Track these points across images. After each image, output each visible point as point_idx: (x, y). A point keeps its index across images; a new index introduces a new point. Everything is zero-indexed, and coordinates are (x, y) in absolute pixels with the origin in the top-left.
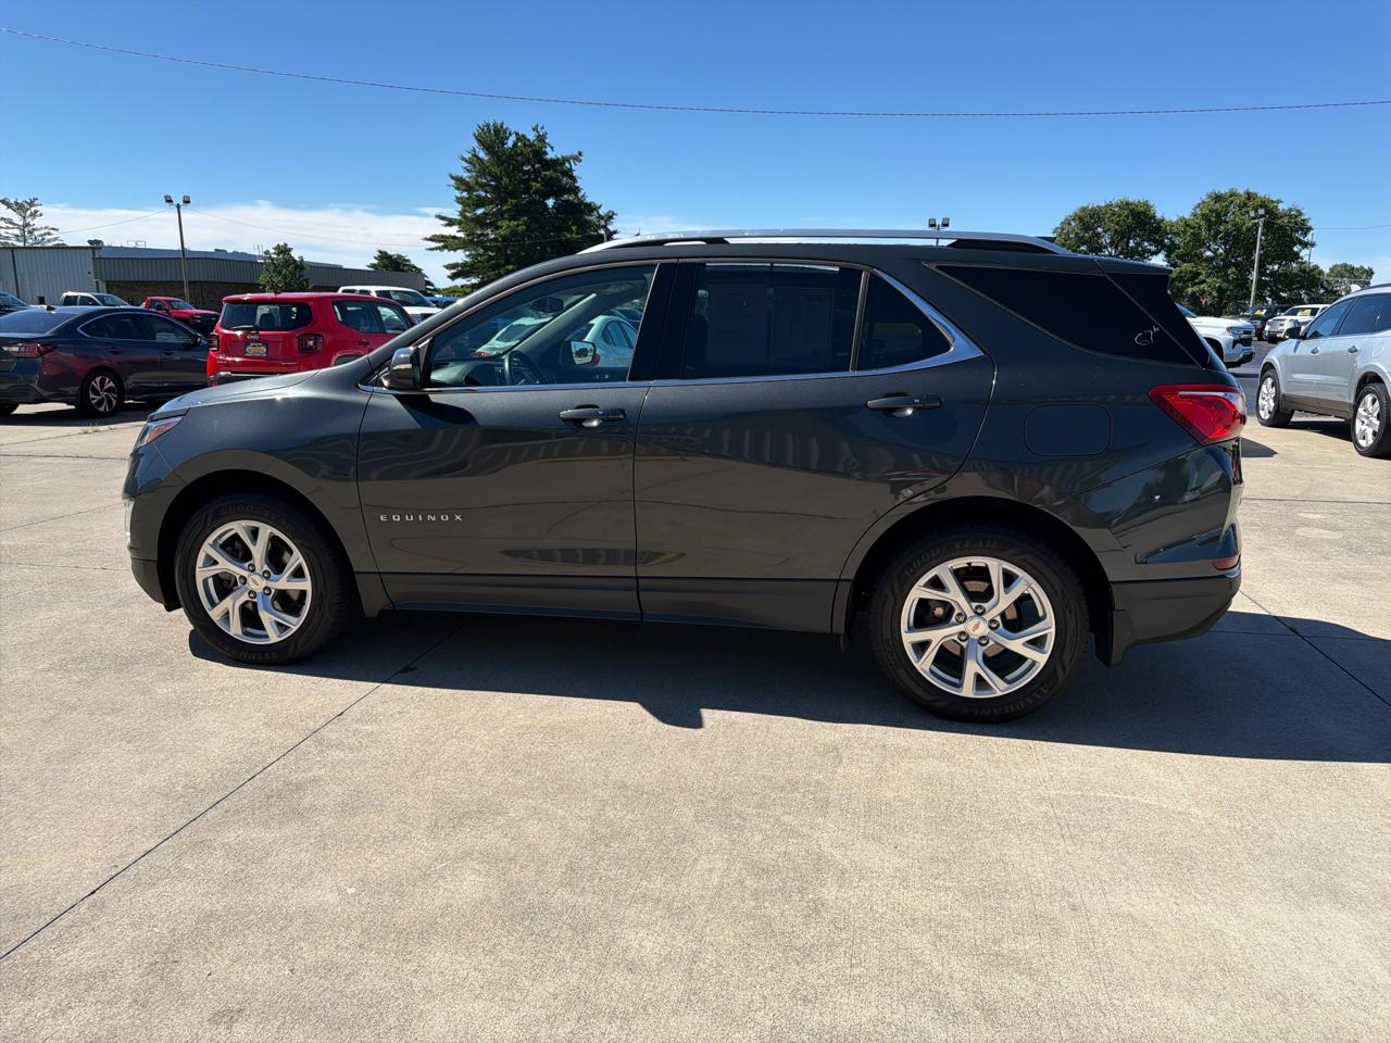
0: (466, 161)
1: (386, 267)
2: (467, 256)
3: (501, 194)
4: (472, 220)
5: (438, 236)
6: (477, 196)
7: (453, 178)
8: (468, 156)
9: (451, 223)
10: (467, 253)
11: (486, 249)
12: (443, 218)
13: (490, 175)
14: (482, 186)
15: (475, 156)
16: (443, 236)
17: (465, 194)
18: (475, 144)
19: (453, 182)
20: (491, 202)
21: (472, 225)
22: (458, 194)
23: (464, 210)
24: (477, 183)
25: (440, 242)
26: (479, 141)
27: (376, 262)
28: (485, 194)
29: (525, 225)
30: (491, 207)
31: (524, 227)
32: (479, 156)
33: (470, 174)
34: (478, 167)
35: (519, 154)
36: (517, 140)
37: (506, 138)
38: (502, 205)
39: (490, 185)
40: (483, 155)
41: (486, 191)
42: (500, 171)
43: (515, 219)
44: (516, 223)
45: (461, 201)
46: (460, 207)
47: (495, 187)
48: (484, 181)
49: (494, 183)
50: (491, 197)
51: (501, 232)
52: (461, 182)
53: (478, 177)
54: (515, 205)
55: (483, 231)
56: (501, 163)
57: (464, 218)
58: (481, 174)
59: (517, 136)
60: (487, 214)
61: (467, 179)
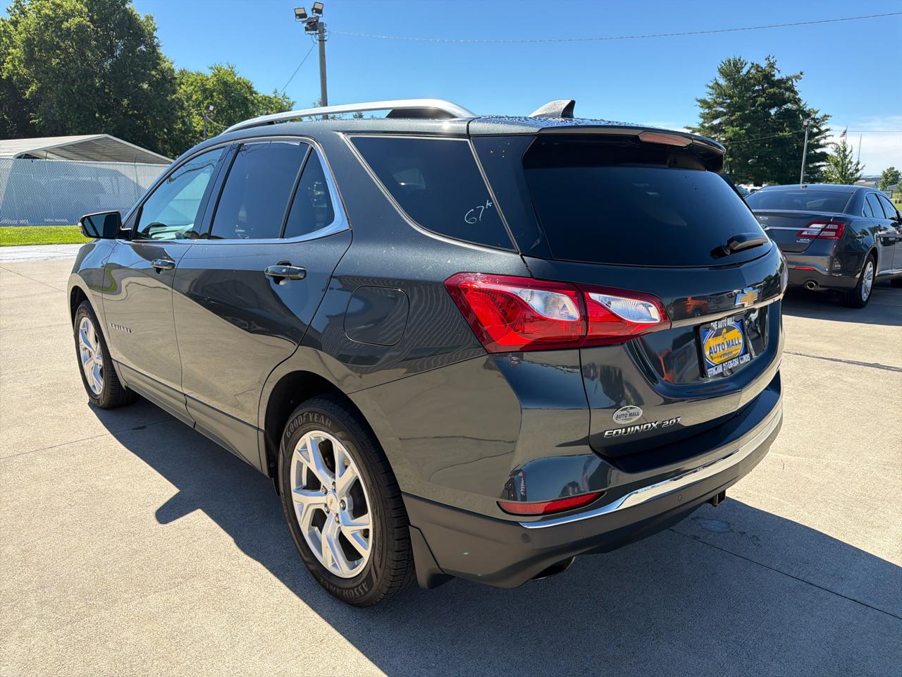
0: (710, 87)
3: (732, 108)
4: (708, 128)
6: (716, 111)
7: (698, 101)
8: (711, 84)
9: (694, 131)
12: (689, 128)
13: (726, 96)
14: (720, 104)
15: (717, 83)
17: (707, 111)
18: (718, 75)
19: (698, 103)
20: (725, 114)
22: (702, 111)
23: (704, 122)
24: (715, 102)
26: (721, 72)
28: (721, 109)
29: (745, 129)
30: (724, 118)
31: (744, 131)
32: (720, 83)
33: (711, 97)
34: (718, 91)
35: (751, 78)
36: (751, 69)
37: (742, 68)
38: (731, 116)
39: (725, 103)
40: (722, 82)
41: (722, 107)
42: (734, 92)
43: (741, 126)
44: (737, 128)
45: (702, 116)
46: (701, 120)
47: (729, 104)
48: (721, 100)
49: (728, 101)
50: (725, 111)
51: (727, 135)
52: (704, 103)
53: (717, 98)
54: (740, 115)
55: (716, 136)
56: (735, 86)
57: (703, 127)
58: (719, 95)
59: (751, 65)
60: (720, 123)
61: (709, 101)
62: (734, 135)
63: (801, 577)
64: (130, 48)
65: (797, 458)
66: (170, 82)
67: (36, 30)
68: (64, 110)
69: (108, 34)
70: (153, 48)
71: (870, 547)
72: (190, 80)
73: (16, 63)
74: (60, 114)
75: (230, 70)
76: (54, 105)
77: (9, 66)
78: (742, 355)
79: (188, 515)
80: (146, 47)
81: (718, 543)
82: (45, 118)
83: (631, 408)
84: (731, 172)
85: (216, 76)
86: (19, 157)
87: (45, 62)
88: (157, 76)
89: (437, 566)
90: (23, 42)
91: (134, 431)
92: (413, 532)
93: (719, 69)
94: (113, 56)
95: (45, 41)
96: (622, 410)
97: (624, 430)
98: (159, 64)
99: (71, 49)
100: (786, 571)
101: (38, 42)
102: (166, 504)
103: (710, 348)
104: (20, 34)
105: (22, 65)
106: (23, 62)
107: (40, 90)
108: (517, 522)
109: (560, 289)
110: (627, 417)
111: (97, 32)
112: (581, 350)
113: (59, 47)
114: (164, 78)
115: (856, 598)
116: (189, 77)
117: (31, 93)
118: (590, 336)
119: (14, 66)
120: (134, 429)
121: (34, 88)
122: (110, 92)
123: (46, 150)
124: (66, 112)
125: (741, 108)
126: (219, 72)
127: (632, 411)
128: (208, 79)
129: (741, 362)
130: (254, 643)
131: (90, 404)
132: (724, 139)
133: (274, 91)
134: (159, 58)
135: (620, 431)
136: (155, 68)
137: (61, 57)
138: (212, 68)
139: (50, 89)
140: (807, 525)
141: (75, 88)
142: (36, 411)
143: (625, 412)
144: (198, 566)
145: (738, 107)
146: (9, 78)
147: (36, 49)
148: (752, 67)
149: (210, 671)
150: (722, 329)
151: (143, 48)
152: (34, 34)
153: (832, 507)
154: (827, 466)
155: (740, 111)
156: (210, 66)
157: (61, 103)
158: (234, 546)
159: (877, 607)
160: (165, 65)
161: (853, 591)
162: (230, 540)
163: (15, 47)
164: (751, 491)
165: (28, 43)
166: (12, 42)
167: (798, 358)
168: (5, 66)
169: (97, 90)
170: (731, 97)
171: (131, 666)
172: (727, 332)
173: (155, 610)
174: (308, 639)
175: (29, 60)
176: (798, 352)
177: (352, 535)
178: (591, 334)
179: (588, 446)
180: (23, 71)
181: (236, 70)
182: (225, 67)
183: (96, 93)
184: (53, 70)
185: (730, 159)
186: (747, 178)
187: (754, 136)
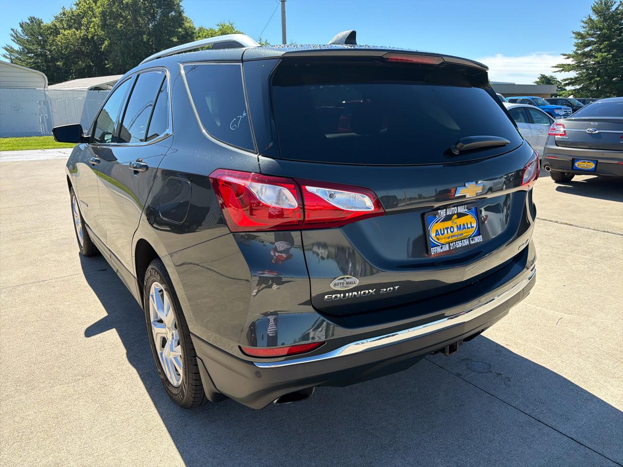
0: (584, 23)
1: (543, 82)
2: (577, 74)
3: (602, 38)
4: (580, 55)
5: (560, 65)
6: (588, 41)
7: (574, 33)
8: (585, 20)
9: (569, 57)
10: (578, 72)
11: (587, 69)
12: (565, 55)
13: (597, 28)
14: (591, 36)
15: (590, 19)
16: (563, 65)
17: (580, 41)
18: (591, 12)
19: (574, 35)
20: (595, 43)
21: (580, 57)
22: (576, 41)
23: (577, 50)
24: (588, 34)
25: (560, 67)
26: (594, 10)
27: (538, 80)
28: (593, 39)
29: (611, 54)
30: (594, 46)
31: (611, 55)
32: (592, 18)
33: (584, 30)
34: (590, 25)
35: (619, 14)
36: (619, 6)
37: (612, 6)
38: (601, 44)
39: (597, 34)
40: (595, 17)
41: (593, 38)
42: (603, 25)
43: (609, 51)
44: (606, 54)
45: (577, 45)
46: (575, 48)
47: (599, 35)
48: (593, 32)
49: (599, 33)
50: (595, 40)
51: (596, 60)
52: (579, 35)
53: (589, 30)
54: (607, 44)
55: (587, 60)
56: (605, 20)
57: (577, 53)
58: (591, 28)
59: (619, 3)
60: (591, 50)
61: (583, 33)
62: (603, 59)
63: (533, 414)
64: (165, 15)
65: (570, 315)
66: (190, 36)
67: (108, 5)
68: (125, 57)
69: (151, 5)
70: (180, 13)
71: (604, 394)
72: (204, 34)
73: (96, 28)
74: (122, 61)
75: (230, 26)
76: (119, 55)
77: (92, 30)
78: (474, 236)
79: (106, 332)
80: (175, 13)
81: (475, 381)
82: (114, 64)
83: (348, 278)
84: (598, 88)
85: (221, 30)
86: (91, 90)
87: (113, 26)
88: (183, 32)
89: (214, 388)
90: (100, 13)
91: (99, 272)
92: (199, 361)
93: (592, 8)
94: (155, 20)
95: (113, 12)
96: (339, 279)
97: (342, 295)
98: (183, 24)
99: (129, 17)
100: (522, 409)
101: (109, 13)
102: (96, 323)
103: (437, 231)
104: (99, 8)
105: (100, 29)
106: (100, 27)
107: (110, 45)
108: (252, 362)
109: (280, 182)
110: (345, 285)
111: (145, 4)
112: (302, 232)
113: (122, 16)
114: (187, 33)
115: (574, 437)
116: (204, 32)
117: (105, 47)
118: (308, 221)
119: (95, 29)
120: (99, 271)
121: (106, 43)
122: (153, 44)
123: (108, 84)
124: (126, 59)
125: (609, 38)
126: (223, 27)
127: (348, 280)
128: (216, 33)
129: (472, 242)
130: (106, 428)
131: (80, 253)
132: (594, 62)
133: (259, 39)
134: (183, 19)
135: (339, 295)
136: (181, 27)
137: (123, 22)
138: (218, 25)
139: (116, 43)
140: (556, 372)
141: (131, 43)
142: (46, 256)
143: (342, 281)
144: (96, 369)
145: (606, 38)
146: (92, 38)
147: (108, 17)
148: (620, 5)
149: (69, 444)
150: (453, 215)
151: (173, 13)
152: (107, 8)
153: (584, 358)
154: (594, 324)
155: (608, 41)
156: (217, 24)
157: (123, 53)
158: (125, 356)
159: (590, 446)
160: (187, 25)
161: (574, 430)
162: (125, 351)
163: (95, 17)
164: (519, 341)
165: (103, 14)
166: (93, 14)
167: (605, 235)
168: (90, 30)
169: (145, 43)
170: (601, 29)
171: (22, 435)
172: (458, 218)
173: (55, 397)
174: (142, 428)
175: (104, 26)
176: (606, 230)
177: (174, 358)
178: (309, 219)
179: (311, 307)
180: (101, 33)
181: (234, 26)
182: (227, 24)
183: (144, 45)
184: (118, 31)
185: (598, 79)
186: (610, 93)
187: (619, 59)
